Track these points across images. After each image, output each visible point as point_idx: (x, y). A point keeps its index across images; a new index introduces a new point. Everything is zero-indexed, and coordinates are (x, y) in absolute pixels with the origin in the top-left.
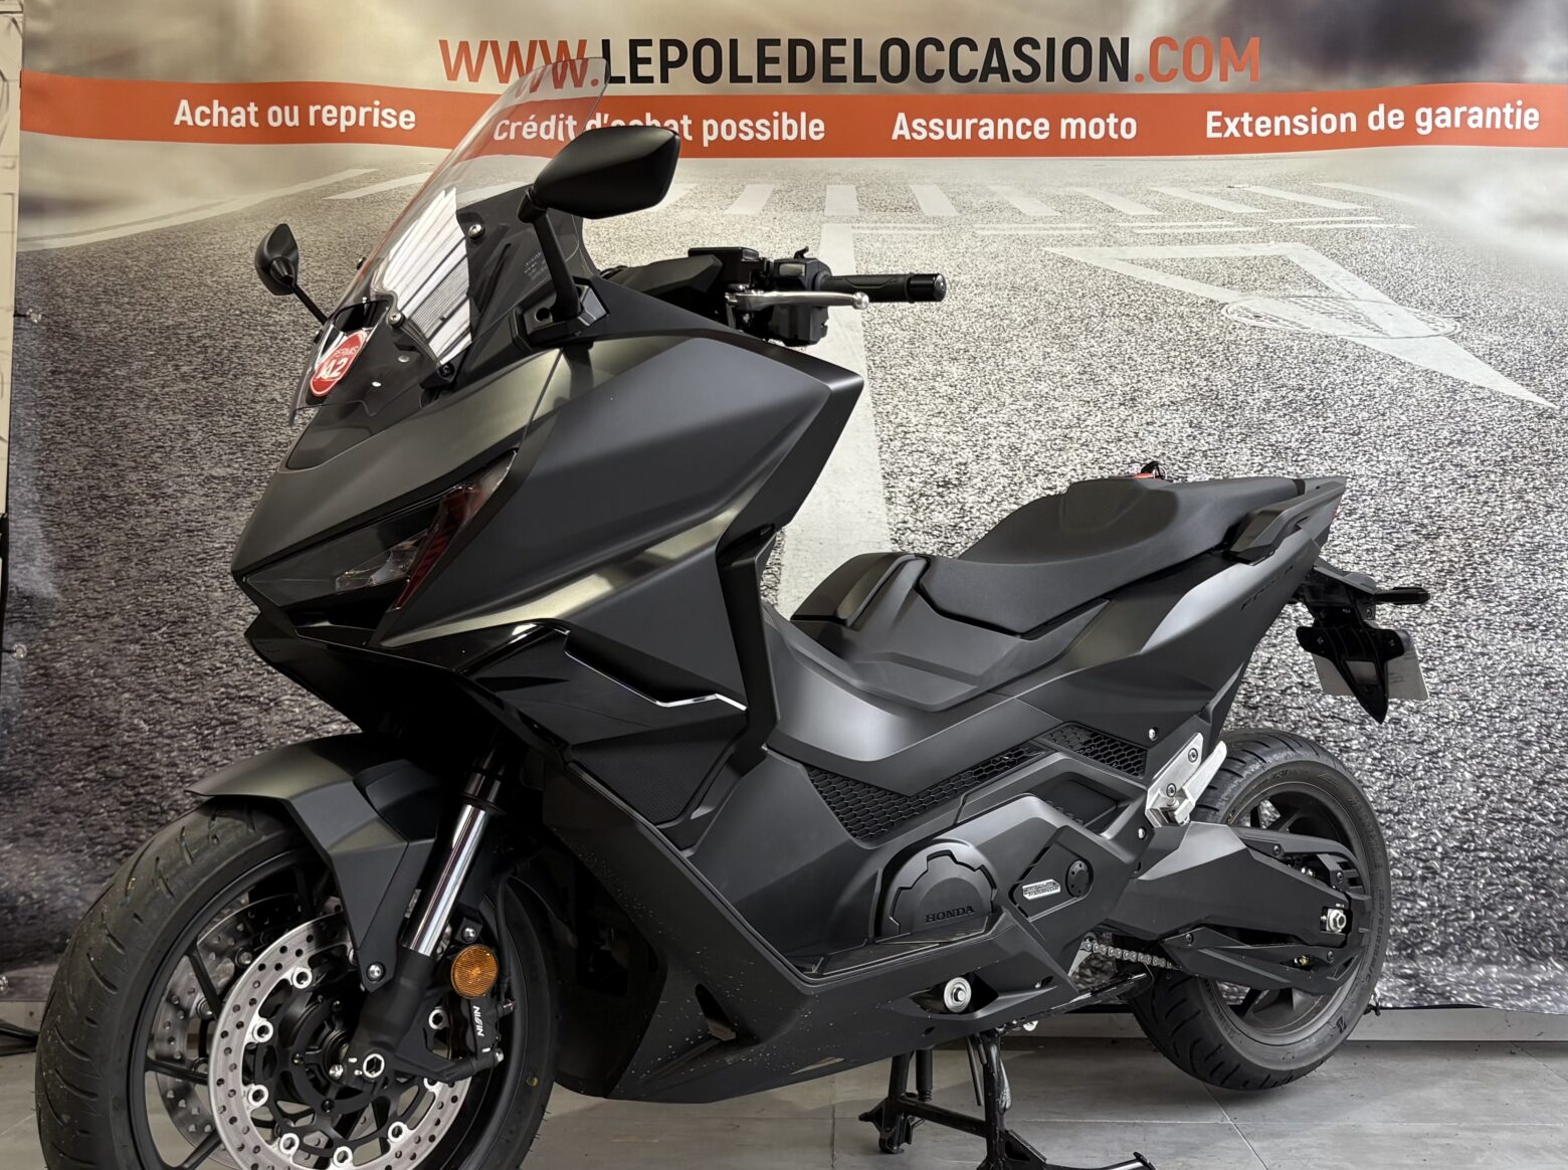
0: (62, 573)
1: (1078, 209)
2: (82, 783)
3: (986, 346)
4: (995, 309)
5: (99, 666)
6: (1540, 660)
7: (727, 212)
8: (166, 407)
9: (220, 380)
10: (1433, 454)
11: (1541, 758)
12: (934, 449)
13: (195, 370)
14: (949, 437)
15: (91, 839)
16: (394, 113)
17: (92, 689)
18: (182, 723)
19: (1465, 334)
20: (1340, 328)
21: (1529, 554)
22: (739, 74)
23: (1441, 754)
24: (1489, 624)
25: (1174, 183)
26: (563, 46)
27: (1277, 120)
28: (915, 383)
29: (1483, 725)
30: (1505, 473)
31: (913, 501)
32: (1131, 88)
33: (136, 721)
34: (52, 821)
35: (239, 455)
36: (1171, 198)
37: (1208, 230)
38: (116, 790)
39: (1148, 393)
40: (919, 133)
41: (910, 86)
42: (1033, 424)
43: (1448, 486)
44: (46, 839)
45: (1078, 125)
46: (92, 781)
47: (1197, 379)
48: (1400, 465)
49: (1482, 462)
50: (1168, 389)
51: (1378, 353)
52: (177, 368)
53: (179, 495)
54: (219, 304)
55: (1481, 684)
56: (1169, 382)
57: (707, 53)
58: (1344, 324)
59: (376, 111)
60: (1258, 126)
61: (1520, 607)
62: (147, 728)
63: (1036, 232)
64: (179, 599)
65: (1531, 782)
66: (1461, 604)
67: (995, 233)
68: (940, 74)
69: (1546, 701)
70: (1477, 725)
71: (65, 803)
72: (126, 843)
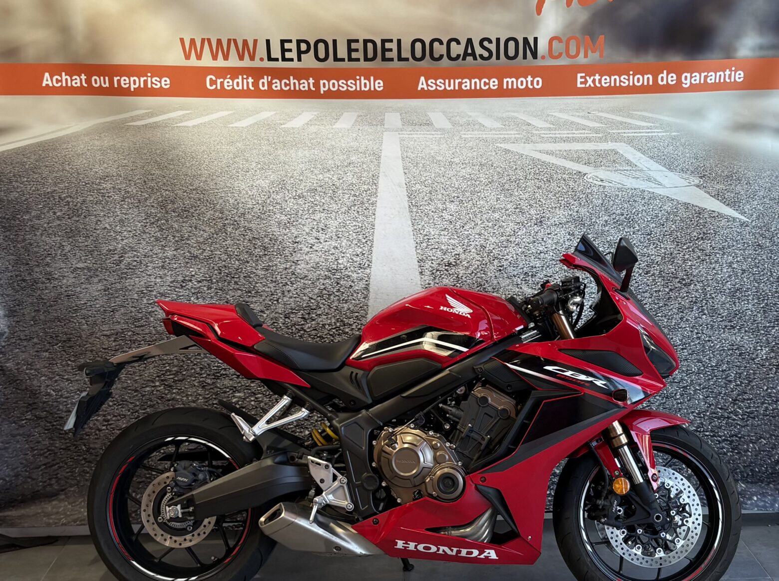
0: (6, 319)
1: (513, 124)
2: (25, 421)
3: (468, 194)
4: (472, 176)
5: (28, 364)
6: (737, 343)
7: (334, 127)
8: (51, 234)
9: (77, 219)
10: (689, 244)
11: (736, 389)
12: (443, 247)
13: (64, 214)
14: (450, 241)
15: (32, 448)
16: (158, 80)
17: (26, 376)
18: (72, 390)
19: (705, 185)
20: (642, 185)
21: (732, 294)
22: (339, 56)
23: (688, 388)
24: (712, 326)
25: (560, 111)
26: (245, 42)
27: (613, 78)
28: (432, 214)
29: (709, 373)
30: (724, 253)
31: (433, 274)
32: (539, 62)
33: (49, 391)
34: (12, 441)
35: (90, 256)
36: (560, 118)
37: (578, 135)
38: (42, 424)
39: (548, 218)
40: (432, 87)
41: (427, 63)
42: (491, 234)
43: (696, 260)
44: (10, 450)
45: (512, 82)
46: (30, 419)
47: (572, 212)
48: (672, 249)
49: (713, 248)
50: (558, 216)
51: (660, 195)
52: (55, 213)
53: (61, 278)
54: (74, 180)
55: (708, 355)
56: (558, 213)
57: (321, 46)
58: (643, 183)
59: (149, 79)
60: (603, 81)
61: (728, 318)
62: (54, 394)
63: (492, 136)
64: (66, 330)
65: (731, 400)
66: (700, 318)
67: (472, 136)
68: (441, 56)
69: (739, 362)
70: (706, 373)
71: (17, 432)
72: (50, 448)
